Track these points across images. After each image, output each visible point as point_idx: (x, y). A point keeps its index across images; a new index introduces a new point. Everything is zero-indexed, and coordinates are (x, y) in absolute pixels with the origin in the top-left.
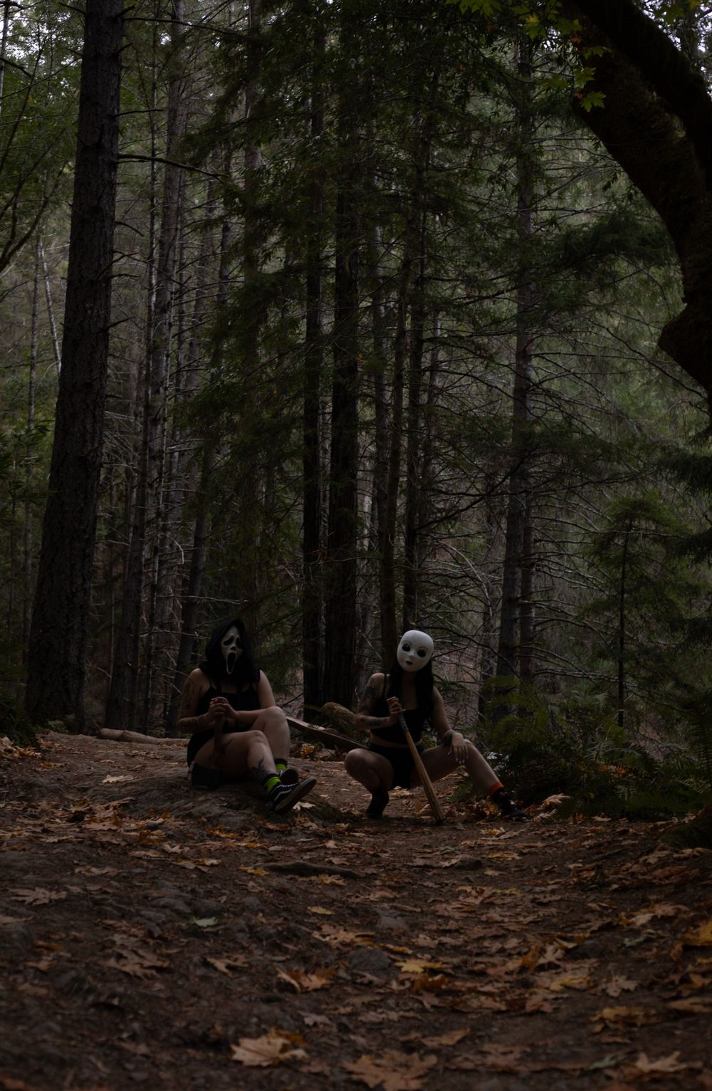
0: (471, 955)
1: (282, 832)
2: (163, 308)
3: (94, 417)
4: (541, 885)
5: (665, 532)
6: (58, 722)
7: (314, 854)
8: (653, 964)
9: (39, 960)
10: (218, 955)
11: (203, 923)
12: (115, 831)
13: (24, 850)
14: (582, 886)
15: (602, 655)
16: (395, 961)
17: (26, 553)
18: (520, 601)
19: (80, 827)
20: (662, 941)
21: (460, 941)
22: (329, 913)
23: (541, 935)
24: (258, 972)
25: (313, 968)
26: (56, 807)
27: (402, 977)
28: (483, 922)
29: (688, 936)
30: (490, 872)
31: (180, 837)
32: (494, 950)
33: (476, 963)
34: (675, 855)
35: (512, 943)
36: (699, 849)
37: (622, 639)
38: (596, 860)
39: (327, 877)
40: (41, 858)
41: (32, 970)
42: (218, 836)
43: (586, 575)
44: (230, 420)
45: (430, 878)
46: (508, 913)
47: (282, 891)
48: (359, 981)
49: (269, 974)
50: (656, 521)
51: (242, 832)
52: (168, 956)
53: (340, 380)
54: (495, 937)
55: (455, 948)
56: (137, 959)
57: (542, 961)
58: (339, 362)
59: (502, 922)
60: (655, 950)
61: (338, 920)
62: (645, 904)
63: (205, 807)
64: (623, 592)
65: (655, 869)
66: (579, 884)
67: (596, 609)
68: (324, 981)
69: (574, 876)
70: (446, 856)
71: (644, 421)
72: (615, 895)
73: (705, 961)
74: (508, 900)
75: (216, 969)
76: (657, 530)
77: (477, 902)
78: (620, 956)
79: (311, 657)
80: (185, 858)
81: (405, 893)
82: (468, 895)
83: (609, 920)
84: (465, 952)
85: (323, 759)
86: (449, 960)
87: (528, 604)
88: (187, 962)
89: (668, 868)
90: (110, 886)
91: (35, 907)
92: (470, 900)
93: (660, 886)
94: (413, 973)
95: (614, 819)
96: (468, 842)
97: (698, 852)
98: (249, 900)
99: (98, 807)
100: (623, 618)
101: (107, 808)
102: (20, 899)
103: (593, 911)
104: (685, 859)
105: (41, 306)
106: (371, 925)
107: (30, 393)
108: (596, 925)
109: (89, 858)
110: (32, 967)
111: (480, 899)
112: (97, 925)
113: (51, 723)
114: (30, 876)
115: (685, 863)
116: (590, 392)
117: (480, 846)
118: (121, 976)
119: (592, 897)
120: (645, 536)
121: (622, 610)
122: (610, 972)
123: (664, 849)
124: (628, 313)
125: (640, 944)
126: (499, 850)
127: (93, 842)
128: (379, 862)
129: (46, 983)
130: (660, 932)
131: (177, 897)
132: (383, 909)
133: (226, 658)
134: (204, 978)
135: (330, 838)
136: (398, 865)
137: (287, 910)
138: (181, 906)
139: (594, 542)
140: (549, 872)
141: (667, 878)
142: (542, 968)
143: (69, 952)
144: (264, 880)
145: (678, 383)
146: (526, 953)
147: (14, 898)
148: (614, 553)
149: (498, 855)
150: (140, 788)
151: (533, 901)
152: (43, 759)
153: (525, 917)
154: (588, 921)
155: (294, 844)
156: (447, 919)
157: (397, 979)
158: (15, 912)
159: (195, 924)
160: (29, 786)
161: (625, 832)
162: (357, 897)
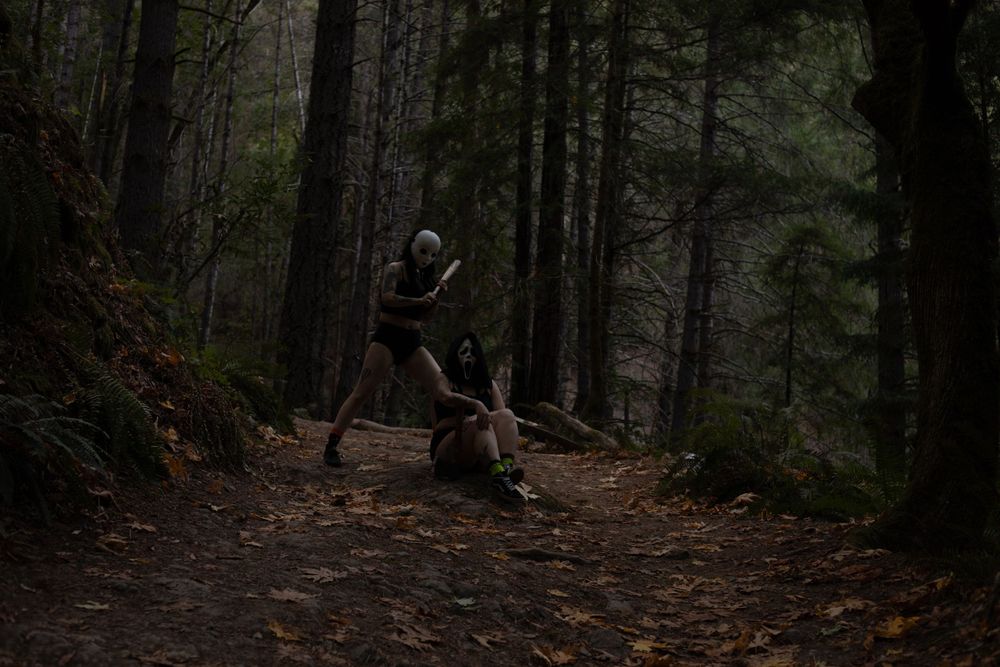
0: (689, 638)
1: (514, 520)
2: (394, 46)
3: (338, 144)
4: (742, 576)
5: (832, 256)
6: (302, 410)
7: (544, 541)
8: (847, 652)
9: (335, 633)
10: (480, 631)
11: (463, 602)
12: (374, 515)
13: (304, 532)
14: (779, 579)
15: (773, 363)
16: (627, 640)
17: (267, 256)
18: (701, 313)
19: (344, 511)
20: (855, 632)
21: (677, 624)
22: (565, 595)
23: (749, 622)
24: (514, 647)
25: (561, 645)
26: (319, 491)
27: (634, 655)
28: (695, 607)
29: (877, 628)
30: (696, 563)
31: (429, 523)
32: (708, 633)
33: (695, 644)
34: (859, 555)
35: (724, 628)
36: (880, 550)
37: (790, 350)
38: (788, 556)
39: (559, 562)
40: (321, 540)
41: (330, 642)
42: (460, 522)
43: (760, 292)
44: (453, 147)
45: (645, 566)
46: (717, 601)
47: (524, 575)
48: (598, 657)
49: (523, 649)
50: (824, 247)
51: (480, 519)
52: (439, 631)
53: (552, 116)
54: (708, 622)
55: (675, 630)
56: (414, 634)
57: (752, 645)
58: (552, 100)
59: (712, 608)
60: (849, 640)
61: (574, 602)
62: (835, 597)
63: (446, 496)
64: (793, 308)
65: (842, 566)
66: (776, 576)
67: (769, 322)
68: (570, 657)
69: (771, 569)
70: (657, 546)
71: (816, 157)
72: (809, 588)
73: (895, 652)
74: (715, 589)
75: (479, 643)
76: (824, 255)
77: (689, 589)
78: (818, 644)
79: (520, 358)
80: (438, 542)
81: (626, 579)
82: (681, 583)
83: (806, 611)
84: (684, 635)
85: (536, 451)
86: (672, 641)
87: (708, 316)
88: (455, 637)
89: (854, 566)
90: (382, 567)
91: (323, 585)
92: (683, 587)
93: (848, 581)
94: (643, 652)
95: (800, 518)
96: (674, 534)
97: (879, 552)
98: (499, 583)
99: (354, 492)
100: (792, 331)
101: (363, 494)
102: (309, 577)
103: (791, 602)
104: (868, 558)
105: (284, 40)
106: (602, 607)
107: (273, 116)
108: (796, 615)
109: (360, 541)
110: (329, 640)
111: (692, 586)
112: (375, 602)
113: (296, 410)
114: (313, 557)
115: (868, 562)
116: (767, 129)
117: (686, 538)
118: (404, 649)
119: (789, 589)
120: (814, 260)
121: (791, 324)
122: (811, 657)
123: (848, 548)
124: (805, 60)
125: (835, 633)
126: (703, 543)
127: (359, 525)
128: (601, 550)
129: (344, 654)
130: (852, 623)
131: (440, 579)
132: (610, 593)
133: (464, 365)
134: (470, 652)
135: (555, 527)
136: (617, 553)
137: (530, 592)
138: (443, 587)
139: (769, 263)
140: (748, 564)
141: (853, 575)
142: (752, 651)
143: (356, 626)
144: (507, 564)
145: (847, 125)
146: (737, 638)
147: (304, 576)
148: (786, 273)
149: (702, 547)
150: (390, 477)
151: (738, 590)
152: (301, 446)
153: (732, 604)
154: (788, 611)
155: (526, 531)
156: (666, 604)
157: (630, 656)
158: (307, 589)
159: (457, 603)
160: (295, 472)
161: (811, 531)
162: (587, 582)
